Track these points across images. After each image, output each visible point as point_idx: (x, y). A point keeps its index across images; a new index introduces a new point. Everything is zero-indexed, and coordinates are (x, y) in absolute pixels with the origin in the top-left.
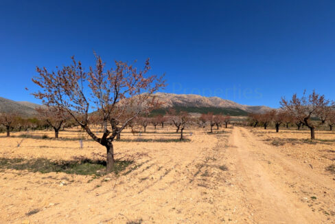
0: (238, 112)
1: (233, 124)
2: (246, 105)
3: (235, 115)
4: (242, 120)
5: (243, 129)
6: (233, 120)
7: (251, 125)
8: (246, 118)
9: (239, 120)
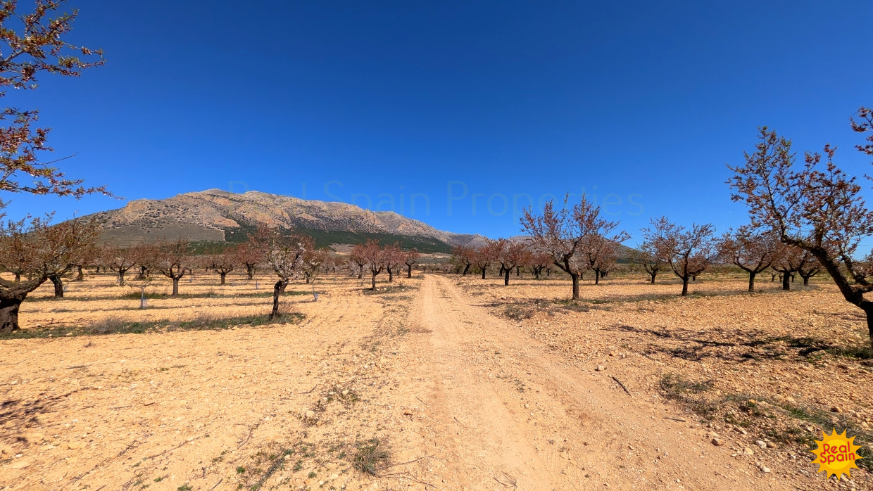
0: (433, 245)
1: (424, 269)
2: (447, 233)
3: (427, 252)
4: (441, 261)
5: (442, 279)
6: (424, 260)
7: (457, 271)
8: (448, 256)
9: (436, 261)
